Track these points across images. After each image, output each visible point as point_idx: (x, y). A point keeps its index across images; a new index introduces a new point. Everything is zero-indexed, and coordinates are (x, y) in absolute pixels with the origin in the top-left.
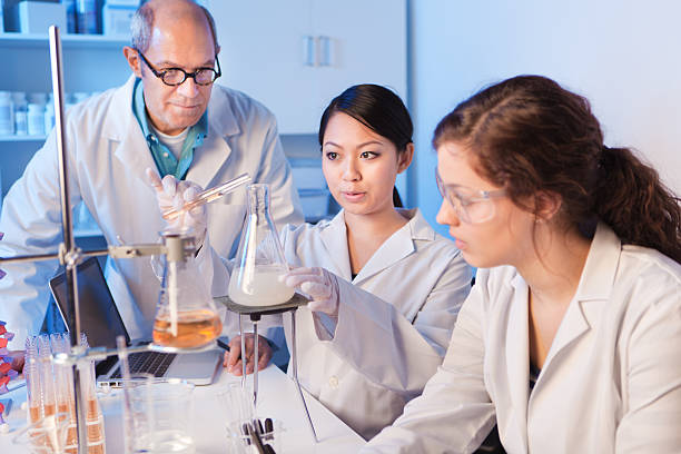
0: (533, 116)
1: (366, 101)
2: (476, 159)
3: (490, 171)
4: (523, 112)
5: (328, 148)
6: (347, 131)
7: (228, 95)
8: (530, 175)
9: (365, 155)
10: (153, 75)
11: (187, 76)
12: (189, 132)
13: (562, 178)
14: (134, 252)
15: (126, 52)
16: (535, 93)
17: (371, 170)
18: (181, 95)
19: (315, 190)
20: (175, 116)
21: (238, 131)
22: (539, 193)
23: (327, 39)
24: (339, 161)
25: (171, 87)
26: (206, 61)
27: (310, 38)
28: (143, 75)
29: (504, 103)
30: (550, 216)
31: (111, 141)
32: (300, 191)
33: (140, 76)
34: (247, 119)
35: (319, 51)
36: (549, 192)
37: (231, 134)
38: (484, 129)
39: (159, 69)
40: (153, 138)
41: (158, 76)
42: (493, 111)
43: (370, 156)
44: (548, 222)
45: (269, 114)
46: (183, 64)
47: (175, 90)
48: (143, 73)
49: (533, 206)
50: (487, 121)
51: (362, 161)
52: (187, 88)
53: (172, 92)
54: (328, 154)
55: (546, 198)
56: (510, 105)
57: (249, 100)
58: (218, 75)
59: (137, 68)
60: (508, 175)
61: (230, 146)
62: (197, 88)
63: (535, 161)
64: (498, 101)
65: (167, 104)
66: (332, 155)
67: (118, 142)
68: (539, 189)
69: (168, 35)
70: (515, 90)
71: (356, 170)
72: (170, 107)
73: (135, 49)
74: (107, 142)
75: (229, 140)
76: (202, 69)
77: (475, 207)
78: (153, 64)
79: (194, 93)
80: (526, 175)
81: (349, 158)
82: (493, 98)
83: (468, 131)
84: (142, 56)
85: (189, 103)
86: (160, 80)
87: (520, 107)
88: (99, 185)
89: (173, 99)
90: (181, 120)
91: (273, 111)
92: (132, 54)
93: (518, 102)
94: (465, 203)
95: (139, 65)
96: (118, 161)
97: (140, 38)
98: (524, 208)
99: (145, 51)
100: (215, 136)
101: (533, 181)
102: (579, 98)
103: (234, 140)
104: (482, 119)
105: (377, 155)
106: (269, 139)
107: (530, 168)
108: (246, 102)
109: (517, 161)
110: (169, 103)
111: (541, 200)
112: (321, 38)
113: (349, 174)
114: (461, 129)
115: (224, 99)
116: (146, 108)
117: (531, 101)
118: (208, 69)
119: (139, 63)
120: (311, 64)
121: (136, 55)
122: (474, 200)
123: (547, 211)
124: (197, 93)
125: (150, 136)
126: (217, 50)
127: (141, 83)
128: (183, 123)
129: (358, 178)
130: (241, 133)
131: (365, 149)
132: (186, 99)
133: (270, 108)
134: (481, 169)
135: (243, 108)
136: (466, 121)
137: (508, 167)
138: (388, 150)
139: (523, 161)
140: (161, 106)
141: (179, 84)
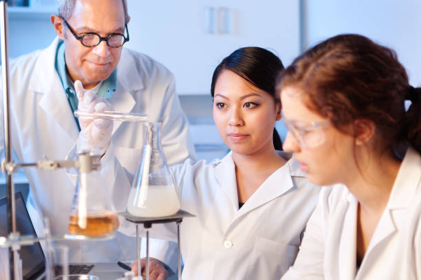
0: (348, 63)
1: (249, 61)
2: (307, 98)
3: (317, 106)
4: (341, 62)
5: (218, 99)
6: (233, 86)
7: (134, 57)
8: (346, 107)
9: (247, 105)
10: (74, 38)
11: (102, 39)
12: (101, 87)
13: (372, 108)
14: (55, 166)
15: (53, 19)
16: (350, 47)
17: (252, 117)
18: (95, 54)
19: (216, 145)
20: (89, 72)
21: (142, 87)
22: (356, 122)
23: (226, 10)
24: (227, 110)
25: (87, 49)
26: (117, 28)
27: (212, 9)
28: (66, 38)
29: (328, 55)
30: (367, 140)
31: (36, 93)
32: (196, 146)
33: (63, 38)
34: (150, 76)
35: (219, 20)
36: (364, 120)
37: (135, 90)
38: (313, 75)
39: (79, 32)
40: (71, 91)
41: (78, 38)
42: (320, 61)
43: (251, 105)
44: (365, 144)
45: (169, 73)
46: (98, 30)
47: (90, 50)
48: (66, 36)
49: (352, 132)
50: (314, 69)
51: (244, 110)
52: (100, 49)
53: (88, 52)
54: (218, 104)
55: (363, 125)
56: (332, 56)
57: (152, 61)
58: (127, 40)
59: (61, 32)
60: (330, 108)
61: (135, 98)
62: (109, 49)
63: (350, 97)
64: (323, 54)
65: (83, 61)
66: (221, 105)
67: (42, 94)
68: (354, 118)
69: (88, 6)
70: (335, 45)
71: (240, 117)
72: (86, 63)
73: (61, 17)
74: (33, 94)
75: (134, 94)
76: (114, 34)
77: (309, 135)
78: (75, 28)
79: (106, 53)
80: (343, 107)
81: (234, 107)
82: (319, 52)
83: (300, 78)
84: (66, 22)
85: (101, 61)
86: (79, 42)
87: (339, 57)
88: (25, 130)
89: (88, 57)
90: (94, 75)
91: (172, 71)
92: (57, 21)
93: (338, 54)
94: (303, 133)
95: (62, 30)
96: (41, 109)
97: (65, 8)
98: (345, 133)
99: (69, 19)
100: (122, 90)
101: (350, 112)
102: (388, 50)
103: (138, 94)
104: (311, 68)
105: (257, 105)
106: (169, 94)
107: (348, 103)
108: (149, 62)
109: (336, 97)
110: (85, 60)
111: (358, 126)
112: (221, 9)
113: (233, 120)
114: (295, 76)
115: (132, 59)
116: (66, 65)
117: (347, 53)
118: (119, 34)
119: (64, 28)
120: (211, 32)
121: (61, 22)
122: (308, 129)
123: (365, 136)
124: (109, 53)
125: (69, 89)
126: (127, 20)
127: (63, 45)
128: (96, 78)
129: (241, 123)
130: (145, 89)
131: (247, 100)
132: (99, 58)
133: (169, 69)
134: (311, 105)
135: (147, 68)
136: (299, 70)
137: (330, 101)
138: (267, 101)
139: (341, 97)
140: (79, 62)
141: (94, 46)
